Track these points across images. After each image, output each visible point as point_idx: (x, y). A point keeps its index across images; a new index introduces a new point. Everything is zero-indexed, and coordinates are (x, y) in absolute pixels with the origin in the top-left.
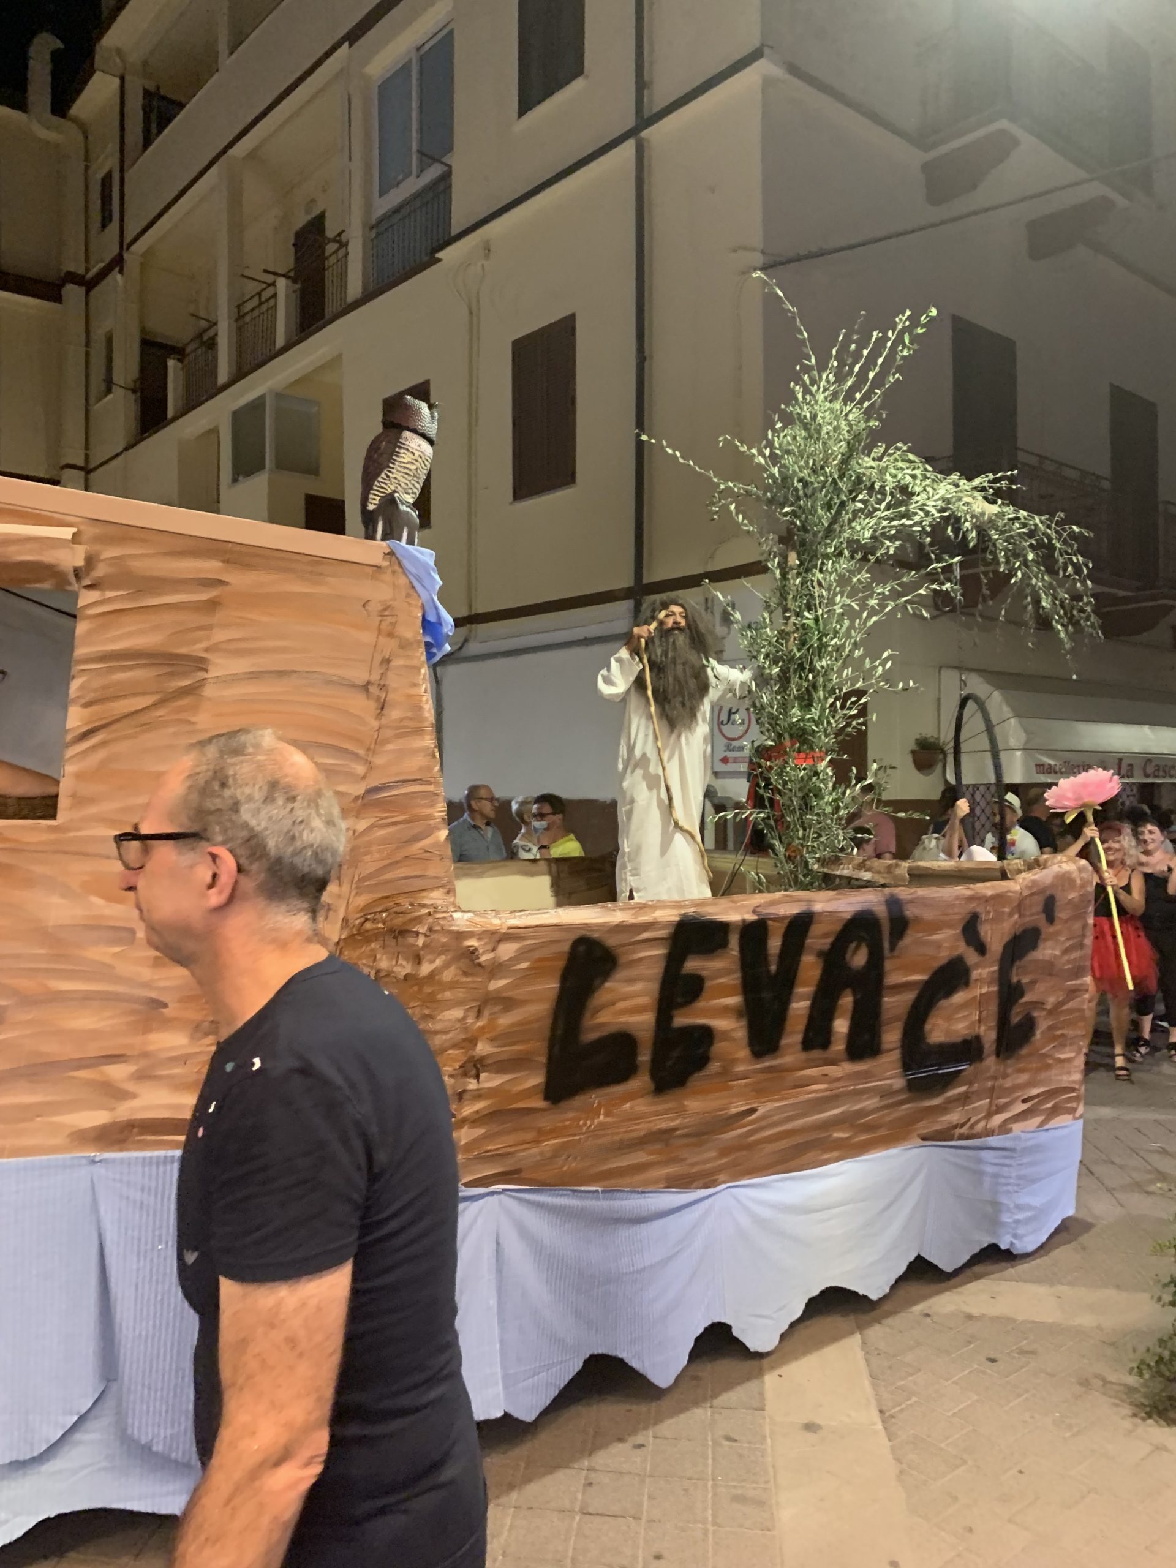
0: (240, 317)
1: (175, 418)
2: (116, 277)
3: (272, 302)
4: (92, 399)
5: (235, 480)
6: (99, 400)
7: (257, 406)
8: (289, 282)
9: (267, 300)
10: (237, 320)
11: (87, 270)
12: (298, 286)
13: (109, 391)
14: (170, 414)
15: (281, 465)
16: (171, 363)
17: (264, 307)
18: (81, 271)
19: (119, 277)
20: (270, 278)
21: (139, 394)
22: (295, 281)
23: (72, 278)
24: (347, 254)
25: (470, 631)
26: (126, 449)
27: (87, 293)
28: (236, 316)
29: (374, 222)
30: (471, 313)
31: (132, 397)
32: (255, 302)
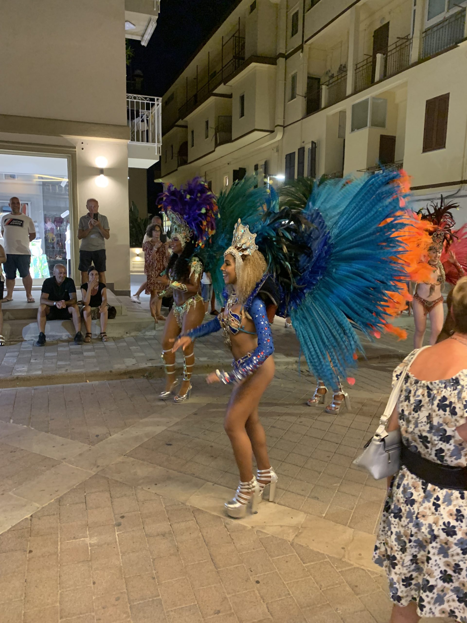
0: (357, 68)
1: (325, 108)
2: (300, 54)
3: (373, 63)
4: (287, 100)
5: (353, 130)
6: (289, 101)
7: (366, 102)
8: (382, 55)
10: (355, 70)
11: (286, 52)
13: (293, 97)
14: (322, 106)
15: (374, 124)
16: (323, 87)
17: (368, 65)
18: (284, 52)
21: (307, 98)
23: (282, 55)
25: (461, 187)
27: (286, 60)
28: (355, 68)
29: (424, 30)
31: (304, 99)
32: (364, 63)
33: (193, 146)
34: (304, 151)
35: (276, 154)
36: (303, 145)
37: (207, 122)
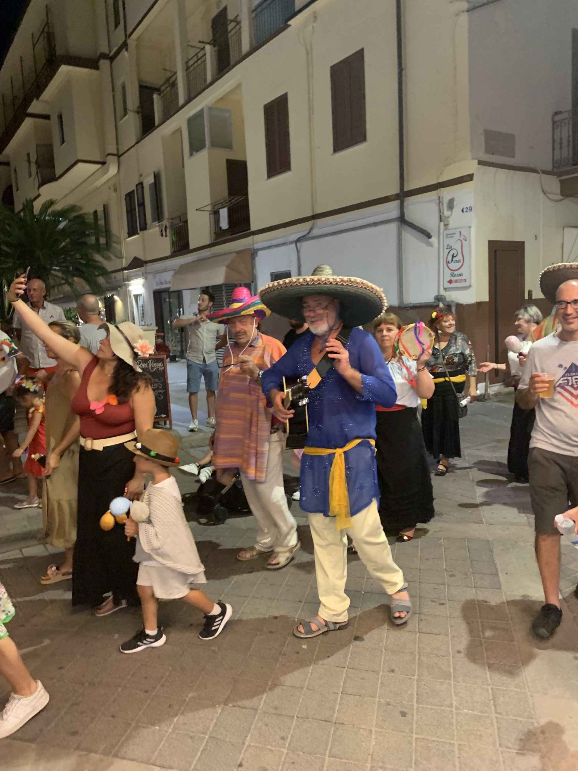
0: (188, 68)
1: (159, 125)
2: (125, 53)
3: (203, 59)
4: (118, 119)
5: (191, 155)
6: (121, 120)
7: (200, 115)
8: (212, 46)
9: (202, 57)
10: (186, 70)
11: (110, 52)
12: (216, 48)
13: (125, 114)
14: (157, 123)
15: (214, 145)
16: (155, 96)
17: (199, 62)
18: (108, 52)
19: (126, 53)
20: (201, 45)
21: (140, 114)
22: (214, 46)
23: (104, 56)
24: (240, 28)
25: (313, 224)
26: (137, 143)
27: (111, 63)
28: (185, 68)
29: (253, 8)
30: (308, 54)
31: (137, 116)
32: (195, 59)
33: (18, 190)
34: (143, 188)
35: (114, 194)
36: (141, 179)
37: (28, 155)
